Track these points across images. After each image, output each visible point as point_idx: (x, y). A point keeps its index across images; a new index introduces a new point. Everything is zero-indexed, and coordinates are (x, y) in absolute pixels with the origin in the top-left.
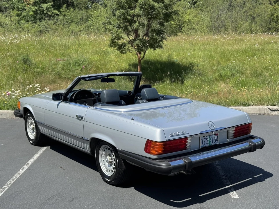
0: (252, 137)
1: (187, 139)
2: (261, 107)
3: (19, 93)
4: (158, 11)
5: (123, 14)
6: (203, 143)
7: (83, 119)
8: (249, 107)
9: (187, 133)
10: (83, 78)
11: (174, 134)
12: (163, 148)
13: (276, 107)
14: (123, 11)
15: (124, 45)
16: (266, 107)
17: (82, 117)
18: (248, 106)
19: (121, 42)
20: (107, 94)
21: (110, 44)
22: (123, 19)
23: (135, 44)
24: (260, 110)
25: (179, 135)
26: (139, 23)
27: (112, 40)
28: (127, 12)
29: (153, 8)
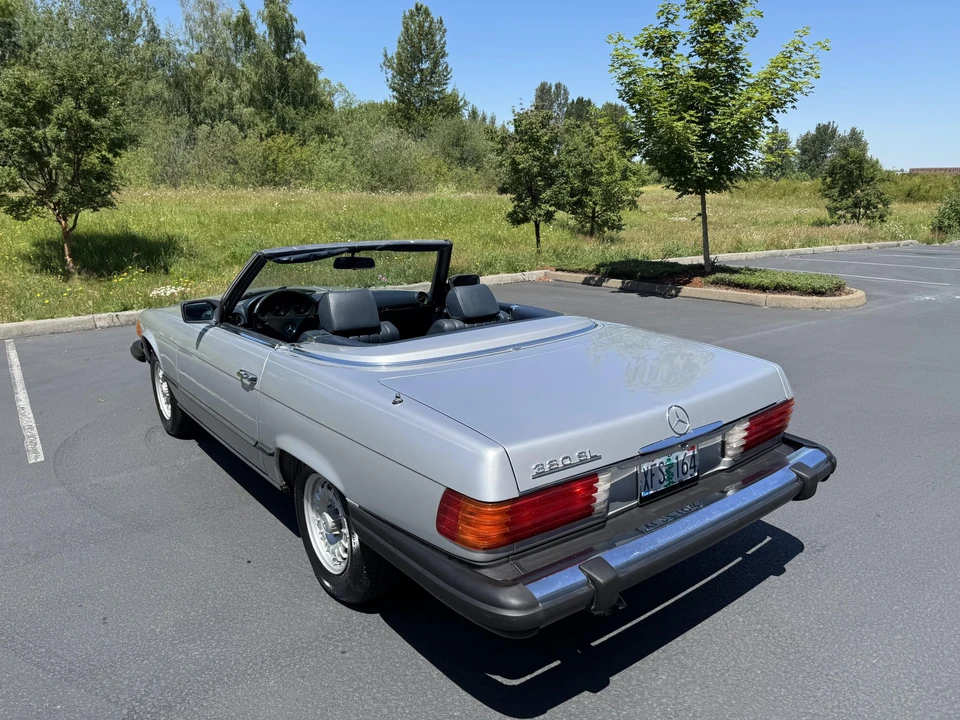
0: (796, 444)
1: (597, 481)
6: (646, 483)
7: (256, 387)
9: (595, 458)
10: (271, 257)
11: (547, 468)
12: (508, 524)
17: (254, 380)
20: (338, 305)
25: (566, 467)
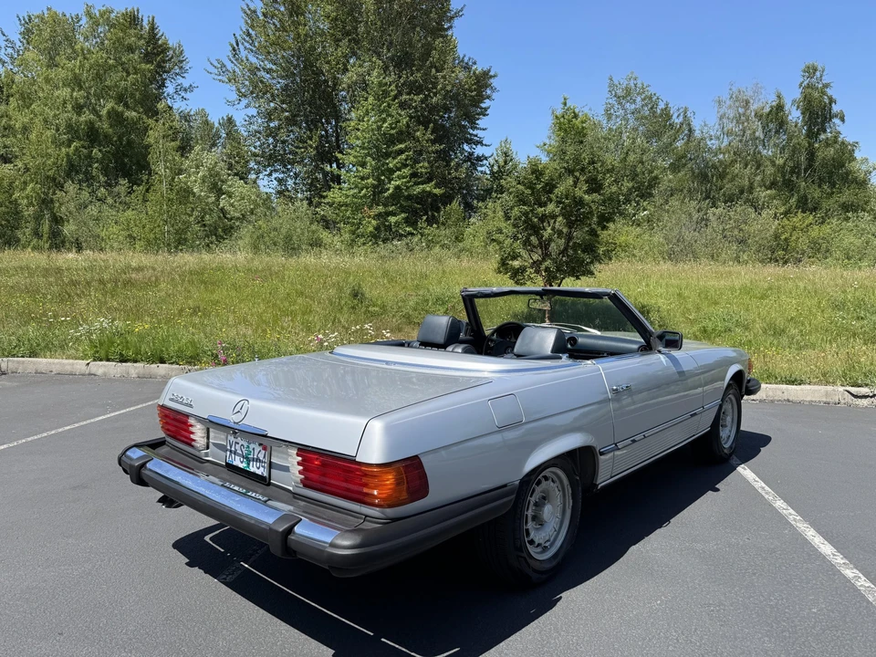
2: (829, 388)
3: (335, 337)
4: (590, 207)
5: (526, 214)
8: (802, 386)
13: (864, 390)
14: (525, 208)
15: (522, 270)
16: (841, 389)
18: (800, 384)
19: (516, 264)
21: (499, 268)
22: (525, 222)
23: (543, 267)
24: (827, 394)
26: (553, 229)
27: (502, 259)
28: (531, 211)
29: (580, 202)
